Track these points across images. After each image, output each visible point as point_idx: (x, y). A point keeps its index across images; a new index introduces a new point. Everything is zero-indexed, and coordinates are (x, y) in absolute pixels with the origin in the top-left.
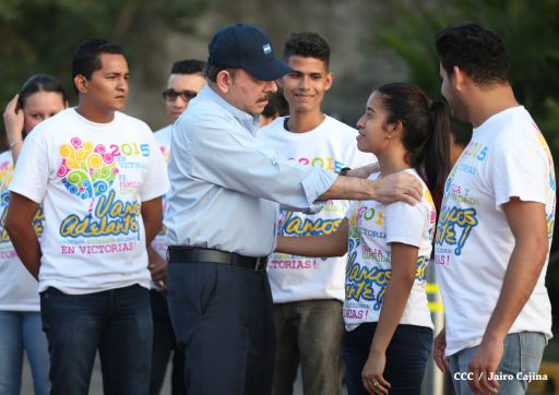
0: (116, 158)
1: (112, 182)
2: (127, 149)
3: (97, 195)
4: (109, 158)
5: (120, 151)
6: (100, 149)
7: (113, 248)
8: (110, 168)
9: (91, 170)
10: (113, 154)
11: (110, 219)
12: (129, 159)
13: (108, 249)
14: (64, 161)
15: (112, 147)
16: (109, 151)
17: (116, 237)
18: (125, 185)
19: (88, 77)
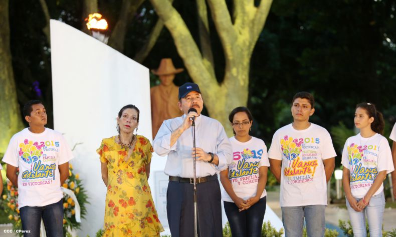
0: (42, 148)
1: (40, 157)
2: (48, 144)
3: (34, 161)
4: (39, 147)
5: (45, 144)
6: (36, 144)
7: (41, 183)
8: (40, 151)
9: (31, 152)
10: (41, 146)
11: (39, 172)
12: (48, 147)
13: (39, 183)
14: (21, 149)
15: (41, 143)
16: (39, 144)
17: (42, 179)
18: (46, 158)
19: (30, 116)
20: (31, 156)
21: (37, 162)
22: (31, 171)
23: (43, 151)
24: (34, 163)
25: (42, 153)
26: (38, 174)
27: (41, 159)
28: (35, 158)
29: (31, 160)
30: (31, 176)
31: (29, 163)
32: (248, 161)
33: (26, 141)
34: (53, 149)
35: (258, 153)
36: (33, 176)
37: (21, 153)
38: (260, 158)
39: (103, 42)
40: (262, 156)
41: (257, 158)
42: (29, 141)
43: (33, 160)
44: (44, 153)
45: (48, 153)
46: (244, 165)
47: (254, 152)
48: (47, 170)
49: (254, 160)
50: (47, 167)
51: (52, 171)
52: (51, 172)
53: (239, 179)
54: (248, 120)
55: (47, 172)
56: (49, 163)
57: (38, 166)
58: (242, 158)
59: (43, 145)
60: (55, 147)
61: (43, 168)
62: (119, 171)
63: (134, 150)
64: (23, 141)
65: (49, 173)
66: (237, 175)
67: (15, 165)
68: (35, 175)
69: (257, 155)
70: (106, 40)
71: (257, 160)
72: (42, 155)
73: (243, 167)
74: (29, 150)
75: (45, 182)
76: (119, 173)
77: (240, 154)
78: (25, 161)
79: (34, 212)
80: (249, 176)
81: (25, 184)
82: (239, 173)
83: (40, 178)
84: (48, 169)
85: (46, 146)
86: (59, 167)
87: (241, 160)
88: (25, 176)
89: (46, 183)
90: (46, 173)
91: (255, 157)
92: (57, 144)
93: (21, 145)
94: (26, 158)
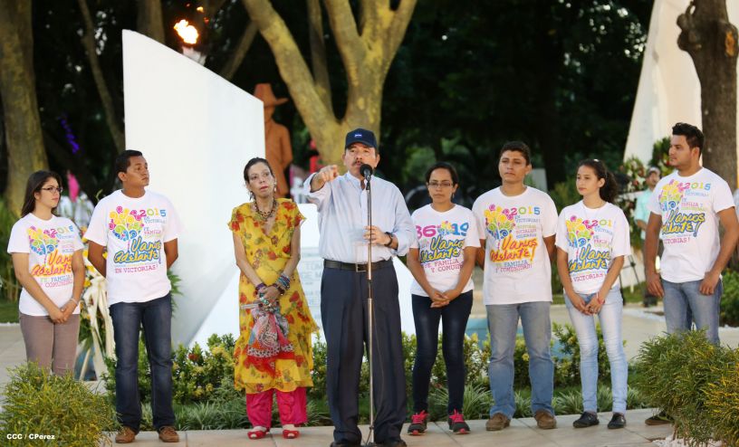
0: (143, 218)
1: (140, 232)
2: (151, 212)
3: (131, 238)
4: (139, 218)
5: (146, 213)
6: (134, 212)
7: (143, 269)
8: (139, 223)
9: (128, 225)
10: (141, 215)
11: (140, 253)
12: (151, 218)
13: (140, 269)
14: (112, 221)
15: (141, 211)
16: (139, 213)
17: (144, 263)
18: (148, 232)
19: (125, 172)
20: (127, 230)
21: (136, 238)
22: (129, 251)
23: (144, 223)
24: (131, 241)
25: (143, 225)
26: (138, 255)
27: (142, 234)
28: (134, 233)
29: (127, 235)
30: (128, 259)
31: (124, 241)
32: (447, 238)
33: (120, 209)
34: (158, 221)
35: (462, 227)
36: (131, 258)
37: (112, 226)
38: (464, 235)
39: (199, 62)
40: (468, 232)
41: (459, 234)
42: (124, 208)
43: (130, 236)
44: (146, 226)
45: (152, 227)
46: (439, 243)
47: (455, 226)
49: (454, 238)
50: (151, 245)
51: (158, 251)
52: (156, 253)
53: (432, 264)
54: (451, 182)
55: (151, 253)
56: (152, 239)
57: (138, 245)
58: (437, 234)
59: (143, 214)
60: (160, 217)
61: (145, 247)
63: (277, 219)
64: (114, 209)
65: (153, 255)
66: (430, 258)
67: (102, 243)
68: (133, 257)
69: (460, 231)
70: (203, 60)
71: (460, 237)
72: (143, 229)
73: (438, 247)
74: (124, 222)
75: (148, 268)
77: (436, 229)
78: (119, 236)
79: (133, 310)
80: (446, 259)
81: (118, 271)
82: (433, 255)
83: (141, 262)
84: (151, 248)
85: (147, 215)
86: (165, 244)
87: (436, 236)
88: (119, 258)
90: (149, 255)
91: (456, 233)
92: (162, 212)
93: (112, 215)
94: (120, 233)
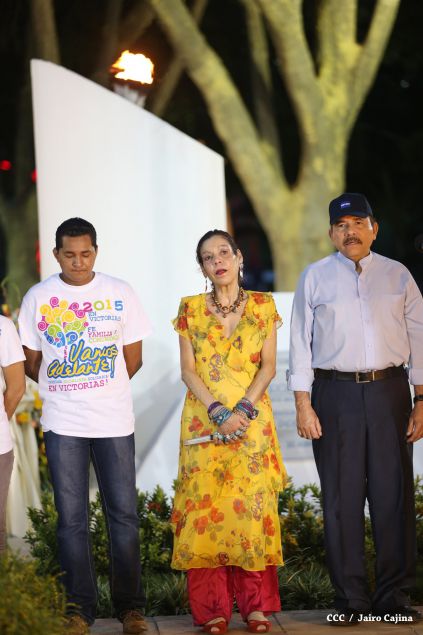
20: (63, 331)
21: (77, 343)
22: (65, 362)
23: (88, 320)
24: (69, 347)
25: (86, 324)
26: (79, 367)
27: (85, 337)
28: (73, 336)
29: (63, 339)
30: (64, 372)
31: (59, 346)
33: (54, 302)
34: (109, 318)
36: (68, 371)
37: (43, 326)
42: (60, 300)
43: (67, 340)
44: (91, 325)
45: (102, 326)
48: (96, 359)
50: (98, 352)
51: (109, 361)
52: (106, 362)
55: (98, 362)
56: (101, 344)
57: (78, 351)
59: (88, 308)
60: (113, 312)
61: (88, 355)
62: (214, 356)
63: (244, 315)
64: (47, 302)
65: (101, 366)
68: (72, 369)
72: (86, 329)
74: (59, 320)
75: (93, 384)
76: (214, 362)
78: (52, 341)
81: (52, 389)
83: (83, 376)
84: (98, 356)
85: (94, 310)
86: (124, 347)
88: (54, 371)
89: (96, 384)
90: (94, 365)
92: (118, 304)
93: (44, 309)
94: (54, 336)
